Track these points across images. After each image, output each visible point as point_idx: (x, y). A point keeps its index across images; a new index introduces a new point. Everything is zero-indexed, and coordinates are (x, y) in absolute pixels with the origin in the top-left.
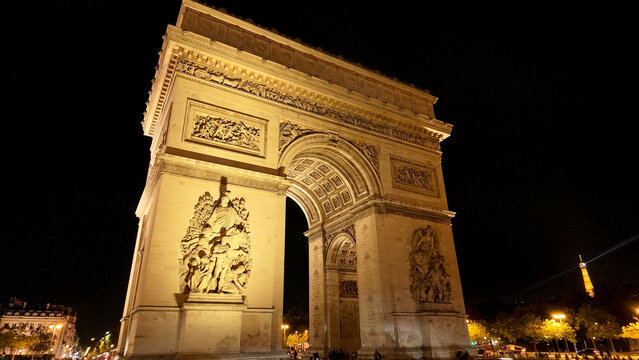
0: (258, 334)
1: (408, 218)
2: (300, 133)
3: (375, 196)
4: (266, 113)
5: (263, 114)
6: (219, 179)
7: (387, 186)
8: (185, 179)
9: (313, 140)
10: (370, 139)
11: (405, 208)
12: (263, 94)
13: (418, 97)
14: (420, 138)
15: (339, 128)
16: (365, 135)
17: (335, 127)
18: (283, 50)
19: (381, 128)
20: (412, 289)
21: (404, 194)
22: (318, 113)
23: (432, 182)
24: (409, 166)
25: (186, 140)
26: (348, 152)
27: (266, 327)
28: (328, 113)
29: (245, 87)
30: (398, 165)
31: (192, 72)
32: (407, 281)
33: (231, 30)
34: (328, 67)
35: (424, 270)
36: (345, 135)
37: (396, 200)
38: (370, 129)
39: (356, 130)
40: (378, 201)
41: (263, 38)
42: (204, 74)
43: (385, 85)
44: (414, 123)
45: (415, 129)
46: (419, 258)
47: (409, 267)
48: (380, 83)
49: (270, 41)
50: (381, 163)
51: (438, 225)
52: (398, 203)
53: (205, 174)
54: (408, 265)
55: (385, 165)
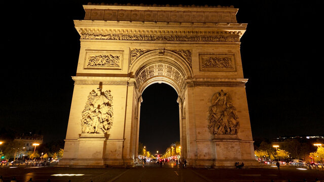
0: (116, 151)
1: (211, 87)
2: (142, 53)
3: (188, 78)
4: (123, 47)
5: (121, 48)
6: (99, 83)
7: (196, 71)
8: (84, 86)
9: (150, 55)
10: (185, 47)
11: (208, 82)
12: (121, 39)
13: (223, 12)
14: (223, 37)
15: (164, 45)
16: (181, 45)
17: (162, 45)
18: (133, 13)
19: (194, 38)
20: (209, 127)
21: (207, 74)
22: (152, 40)
23: (232, 63)
24: (214, 57)
25: (85, 69)
26: (171, 57)
27: (120, 147)
28: (158, 38)
29: (112, 37)
30: (205, 57)
31: (87, 38)
32: (207, 123)
33: (106, 12)
34: (159, 13)
35: (217, 117)
36: (169, 48)
37: (199, 78)
38: (186, 41)
39: (177, 43)
40: (189, 81)
41: (122, 10)
42: (92, 37)
43: (197, 12)
44: (215, 30)
45: (217, 33)
46: (214, 110)
47: (209, 115)
48: (194, 12)
49: (125, 11)
50: (193, 58)
51: (234, 88)
52: (202, 80)
53: (92, 83)
54: (208, 114)
55: (195, 59)
